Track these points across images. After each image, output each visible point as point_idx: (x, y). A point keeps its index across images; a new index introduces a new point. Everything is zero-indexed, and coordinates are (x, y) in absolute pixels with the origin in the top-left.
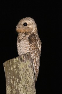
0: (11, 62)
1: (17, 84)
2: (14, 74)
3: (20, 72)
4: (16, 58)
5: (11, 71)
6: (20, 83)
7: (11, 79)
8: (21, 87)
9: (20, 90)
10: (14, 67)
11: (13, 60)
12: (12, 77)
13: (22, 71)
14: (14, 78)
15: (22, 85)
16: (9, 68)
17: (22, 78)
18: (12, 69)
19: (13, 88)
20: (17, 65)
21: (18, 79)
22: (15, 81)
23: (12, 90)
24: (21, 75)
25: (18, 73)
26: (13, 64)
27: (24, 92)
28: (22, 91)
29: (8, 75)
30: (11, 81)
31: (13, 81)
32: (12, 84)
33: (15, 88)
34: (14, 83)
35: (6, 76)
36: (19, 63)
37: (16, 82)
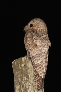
0: (20, 61)
1: (25, 82)
2: (22, 73)
3: (28, 71)
4: (24, 57)
5: (19, 70)
6: (28, 81)
7: (19, 77)
8: (30, 85)
9: (29, 88)
10: (23, 65)
11: (22, 59)
12: (21, 75)
13: (30, 70)
14: (23, 77)
15: (31, 84)
16: (17, 67)
17: (31, 76)
18: (20, 68)
19: (22, 86)
20: (26, 64)
21: (26, 77)
22: (23, 80)
23: (20, 89)
24: (30, 73)
25: (27, 71)
26: (21, 63)
27: (32, 90)
28: (30, 90)
29: (16, 74)
30: (20, 79)
31: (22, 79)
32: (21, 82)
33: (23, 86)
34: (23, 81)
35: (14, 74)
36: (27, 62)
37: (25, 80)
